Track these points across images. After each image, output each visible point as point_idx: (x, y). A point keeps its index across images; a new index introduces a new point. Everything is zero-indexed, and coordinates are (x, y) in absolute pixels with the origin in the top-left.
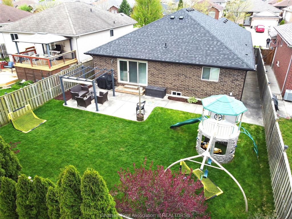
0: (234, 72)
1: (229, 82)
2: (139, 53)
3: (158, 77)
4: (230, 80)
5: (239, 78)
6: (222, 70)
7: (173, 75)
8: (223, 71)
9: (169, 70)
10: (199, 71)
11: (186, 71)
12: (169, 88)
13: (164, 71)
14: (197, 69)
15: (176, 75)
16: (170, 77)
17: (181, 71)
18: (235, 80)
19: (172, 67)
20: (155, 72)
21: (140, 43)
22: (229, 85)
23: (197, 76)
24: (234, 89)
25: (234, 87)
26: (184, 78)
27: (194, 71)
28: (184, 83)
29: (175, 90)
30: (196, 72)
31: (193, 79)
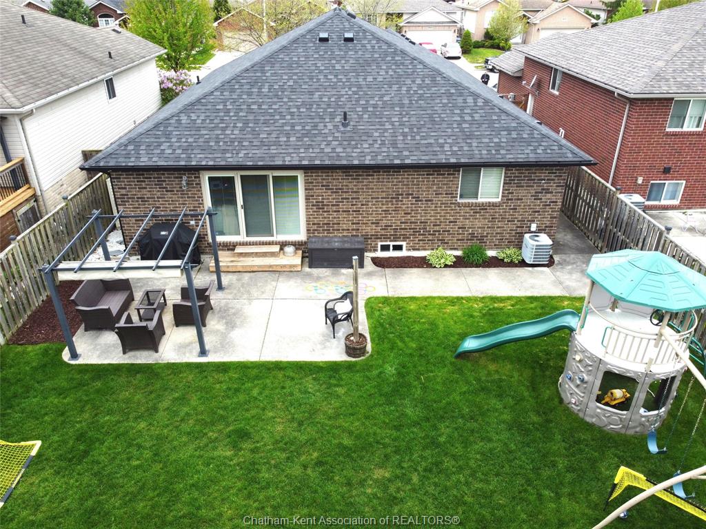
0: (540, 173)
1: (527, 199)
2: (275, 147)
3: (339, 211)
4: (530, 193)
5: (551, 186)
6: (512, 170)
7: (382, 198)
8: (513, 173)
9: (368, 189)
10: (452, 181)
11: (419, 185)
12: (372, 235)
13: (356, 192)
14: (448, 174)
15: (388, 198)
16: (374, 205)
17: (404, 185)
18: (542, 193)
19: (379, 179)
20: (328, 199)
21: (262, 118)
22: (529, 205)
23: (446, 194)
24: (540, 215)
25: (541, 209)
26: (411, 204)
27: (440, 181)
28: (412, 217)
29: (389, 238)
30: (444, 184)
31: (437, 204)
